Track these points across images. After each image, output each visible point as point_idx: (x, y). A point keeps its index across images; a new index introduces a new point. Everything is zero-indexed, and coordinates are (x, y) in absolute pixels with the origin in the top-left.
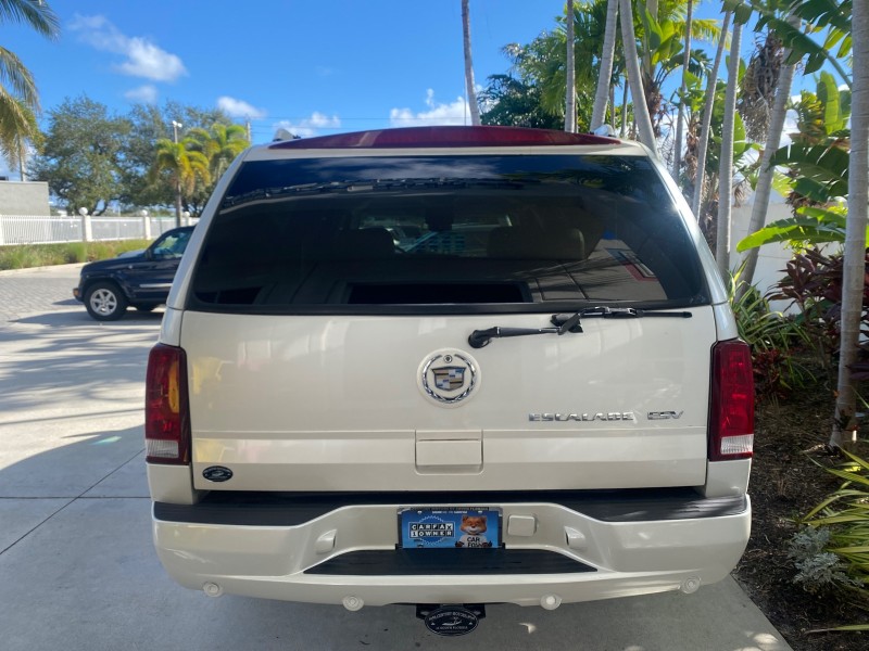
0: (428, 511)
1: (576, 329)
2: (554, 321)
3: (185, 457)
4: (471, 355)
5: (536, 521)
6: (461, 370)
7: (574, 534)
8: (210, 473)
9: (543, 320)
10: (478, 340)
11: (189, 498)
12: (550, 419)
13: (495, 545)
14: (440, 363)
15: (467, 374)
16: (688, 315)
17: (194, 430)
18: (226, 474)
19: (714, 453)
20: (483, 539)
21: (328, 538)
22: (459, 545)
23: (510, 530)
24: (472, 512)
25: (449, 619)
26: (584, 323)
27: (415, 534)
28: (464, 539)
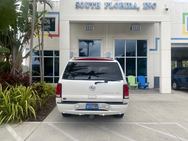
0: (89, 104)
1: (107, 82)
2: (105, 81)
3: (61, 97)
4: (95, 85)
5: (102, 105)
6: (94, 87)
7: (107, 107)
8: (64, 99)
9: (104, 81)
10: (96, 83)
11: (61, 102)
12: (104, 93)
13: (97, 109)
14: (91, 86)
15: (95, 87)
16: (120, 81)
17: (62, 93)
18: (66, 99)
19: (124, 98)
20: (96, 108)
21: (77, 106)
22: (93, 108)
23: (99, 106)
24: (95, 104)
25: (91, 116)
26: (108, 82)
27: (88, 107)
28: (94, 108)
